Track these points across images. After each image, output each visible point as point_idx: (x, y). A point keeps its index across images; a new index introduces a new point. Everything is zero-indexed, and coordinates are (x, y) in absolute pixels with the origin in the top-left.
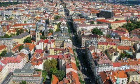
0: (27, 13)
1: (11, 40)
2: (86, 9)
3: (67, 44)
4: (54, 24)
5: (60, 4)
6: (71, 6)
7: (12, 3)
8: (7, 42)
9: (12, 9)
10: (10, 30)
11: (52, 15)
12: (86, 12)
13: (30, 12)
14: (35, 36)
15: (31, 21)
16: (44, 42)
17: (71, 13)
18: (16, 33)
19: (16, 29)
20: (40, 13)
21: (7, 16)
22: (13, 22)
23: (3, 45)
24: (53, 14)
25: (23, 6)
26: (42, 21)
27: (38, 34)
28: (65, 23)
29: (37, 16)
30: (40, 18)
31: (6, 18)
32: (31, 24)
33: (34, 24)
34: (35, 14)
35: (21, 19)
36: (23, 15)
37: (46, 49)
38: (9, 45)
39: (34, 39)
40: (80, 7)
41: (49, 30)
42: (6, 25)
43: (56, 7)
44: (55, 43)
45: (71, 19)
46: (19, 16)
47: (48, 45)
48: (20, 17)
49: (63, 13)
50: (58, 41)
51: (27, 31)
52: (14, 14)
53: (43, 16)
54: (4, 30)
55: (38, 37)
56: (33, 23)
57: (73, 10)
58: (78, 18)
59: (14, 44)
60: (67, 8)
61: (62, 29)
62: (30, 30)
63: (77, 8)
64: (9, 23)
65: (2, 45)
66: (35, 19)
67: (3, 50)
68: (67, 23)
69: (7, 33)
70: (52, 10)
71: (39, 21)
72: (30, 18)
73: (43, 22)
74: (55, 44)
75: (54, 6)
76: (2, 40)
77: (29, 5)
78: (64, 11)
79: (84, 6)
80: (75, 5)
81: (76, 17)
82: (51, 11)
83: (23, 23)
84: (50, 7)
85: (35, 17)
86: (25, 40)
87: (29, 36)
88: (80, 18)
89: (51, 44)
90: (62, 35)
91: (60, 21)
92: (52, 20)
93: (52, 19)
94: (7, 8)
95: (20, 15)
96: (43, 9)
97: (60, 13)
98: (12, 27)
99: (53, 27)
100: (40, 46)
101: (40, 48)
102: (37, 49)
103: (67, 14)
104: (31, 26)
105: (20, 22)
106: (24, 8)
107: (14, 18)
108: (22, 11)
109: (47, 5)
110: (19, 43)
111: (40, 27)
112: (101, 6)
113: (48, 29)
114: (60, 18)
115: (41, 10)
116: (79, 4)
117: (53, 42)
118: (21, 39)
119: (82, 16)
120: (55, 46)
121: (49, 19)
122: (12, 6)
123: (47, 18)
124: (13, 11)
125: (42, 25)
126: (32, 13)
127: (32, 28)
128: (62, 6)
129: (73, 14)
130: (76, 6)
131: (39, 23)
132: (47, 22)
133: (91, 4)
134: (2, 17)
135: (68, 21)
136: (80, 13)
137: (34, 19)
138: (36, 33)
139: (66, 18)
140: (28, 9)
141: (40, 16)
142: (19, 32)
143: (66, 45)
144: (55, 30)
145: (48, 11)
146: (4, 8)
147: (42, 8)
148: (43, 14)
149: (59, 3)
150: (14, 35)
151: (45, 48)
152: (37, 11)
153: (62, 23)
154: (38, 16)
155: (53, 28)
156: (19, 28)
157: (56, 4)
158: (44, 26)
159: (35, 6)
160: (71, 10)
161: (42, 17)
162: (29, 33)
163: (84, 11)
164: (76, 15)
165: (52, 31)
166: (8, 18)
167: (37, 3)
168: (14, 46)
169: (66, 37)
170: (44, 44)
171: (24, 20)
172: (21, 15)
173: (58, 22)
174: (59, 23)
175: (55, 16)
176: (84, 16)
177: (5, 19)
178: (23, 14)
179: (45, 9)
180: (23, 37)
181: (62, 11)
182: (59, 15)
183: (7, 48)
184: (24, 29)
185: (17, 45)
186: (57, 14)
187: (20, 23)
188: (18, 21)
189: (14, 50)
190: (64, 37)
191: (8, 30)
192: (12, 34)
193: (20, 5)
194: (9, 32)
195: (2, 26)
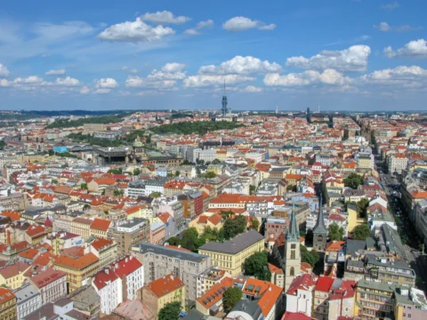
0: (258, 158)
4: (345, 206)
5: (357, 134)
6: (391, 141)
7: (218, 126)
8: (185, 267)
9: (217, 144)
10: (205, 214)
11: (335, 169)
13: (267, 157)
15: (271, 188)
16: (317, 283)
17: (397, 164)
18: (219, 226)
19: (224, 213)
20: (297, 159)
21: (201, 164)
22: (216, 187)
23: (172, 278)
24: (340, 168)
26: (304, 191)
27: (293, 246)
28: (384, 203)
29: (288, 172)
30: (299, 178)
31: (198, 172)
32: (270, 199)
33: (278, 200)
34: (284, 163)
35: (240, 181)
36: (246, 163)
37: (321, 311)
38: (191, 278)
40: (421, 145)
41: (330, 226)
42: (193, 196)
43: (345, 144)
44: (359, 294)
46: (235, 167)
47: (331, 303)
48: (237, 172)
49: (370, 163)
50: (370, 289)
51: (254, 225)
52: (221, 157)
53: (308, 173)
55: (293, 256)
56: (276, 194)
57: (401, 156)
59: (210, 275)
60: (381, 147)
61: (377, 232)
62: (264, 220)
63: (412, 146)
64: (204, 189)
65: (168, 276)
66: (283, 182)
67: (170, 296)
69: (194, 223)
70: (335, 153)
71: (295, 189)
72: (266, 175)
73: (308, 195)
74: (359, 298)
76: (173, 259)
77: (264, 131)
78: (372, 157)
80: (404, 135)
81: (418, 181)
82: (332, 156)
83: (245, 191)
84: (328, 141)
85: (284, 175)
89: (344, 300)
90: (384, 261)
91: (364, 197)
92: (336, 187)
93: (335, 184)
94: (204, 138)
95: (239, 163)
96: (306, 149)
97: (363, 163)
98: (211, 206)
99: (343, 216)
100: (302, 301)
101: (301, 309)
102: (288, 309)
104: (270, 205)
105: (238, 188)
106: (251, 143)
107: (219, 173)
108: (245, 151)
109: (318, 134)
110: (226, 274)
111: (298, 212)
113: (328, 223)
114: (363, 182)
115: (300, 151)
116: (416, 134)
118: (234, 258)
120: (357, 308)
121: (328, 185)
122: (219, 134)
123: (319, 180)
124: (219, 150)
125: (306, 206)
126: (273, 158)
127: (272, 214)
128: (364, 139)
131: (296, 199)
134: (185, 167)
137: (280, 183)
138: (289, 245)
140: (263, 147)
141: (299, 172)
143: (404, 315)
145: (322, 157)
146: (196, 138)
147: (304, 145)
148: (306, 163)
149: (354, 130)
151: (318, 309)
152: (288, 153)
153: (371, 204)
154: (294, 172)
155: (344, 223)
156: (231, 212)
157: (343, 132)
158: (314, 213)
159: (282, 137)
161: (305, 177)
162: (263, 231)
164: (419, 175)
165: (342, 231)
166: (202, 172)
167: (286, 127)
168: (209, 286)
169: (400, 271)
170: (317, 293)
171: (250, 181)
172: (242, 166)
173: (357, 199)
174: (363, 200)
175: (345, 173)
177: (193, 173)
178: (247, 160)
179: (311, 148)
180: (242, 250)
181: (368, 157)
182: (358, 170)
185: (219, 281)
186: (353, 167)
187: (235, 192)
188: (230, 186)
189: (205, 303)
190: (389, 269)
192: (207, 231)
193: (240, 131)
194: (200, 222)
195: (181, 198)
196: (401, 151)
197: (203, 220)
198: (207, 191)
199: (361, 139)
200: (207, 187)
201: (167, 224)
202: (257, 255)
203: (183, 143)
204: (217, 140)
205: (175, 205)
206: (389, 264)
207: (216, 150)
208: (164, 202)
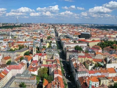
0: (27, 34)
1: (14, 53)
2: (71, 31)
3: (55, 57)
4: (46, 42)
5: (52, 28)
6: (60, 30)
7: (16, 27)
8: (11, 54)
10: (15, 46)
11: (45, 35)
12: (71, 34)
13: (29, 33)
14: (32, 50)
15: (30, 40)
16: (39, 55)
17: (60, 34)
18: (18, 48)
19: (19, 45)
20: (37, 34)
21: (12, 36)
22: (17, 40)
23: (9, 56)
24: (46, 35)
25: (24, 28)
26: (38, 40)
27: (34, 49)
28: (55, 42)
29: (34, 36)
30: (36, 37)
31: (12, 37)
32: (30, 42)
33: (32, 42)
34: (33, 35)
35: (22, 38)
36: (24, 35)
37: (40, 60)
38: (13, 57)
39: (31, 53)
40: (66, 30)
41: (43, 46)
42: (11, 42)
43: (49, 30)
45: (60, 39)
46: (21, 36)
47: (42, 57)
48: (22, 37)
49: (54, 34)
50: (49, 54)
51: (26, 47)
52: (17, 34)
53: (39, 36)
54: (10, 45)
55: (34, 51)
56: (31, 41)
58: (65, 38)
59: (17, 56)
60: (57, 31)
61: (53, 46)
62: (28, 46)
63: (64, 31)
64: (14, 41)
65: (8, 56)
66: (33, 39)
67: (9, 60)
68: (56, 42)
69: (12, 48)
70: (46, 32)
71: (36, 40)
72: (29, 37)
73: (38, 41)
74: (47, 56)
75: (47, 29)
76: (8, 53)
77: (29, 28)
78: (54, 33)
79: (69, 30)
80: (63, 28)
81: (63, 37)
82: (45, 33)
83: (24, 41)
84: (44, 30)
85: (33, 37)
86: (25, 53)
87: (28, 50)
88: (66, 38)
90: (52, 50)
92: (45, 39)
93: (45, 38)
94: (13, 30)
95: (22, 35)
96: (39, 31)
97: (52, 34)
98: (16, 44)
99: (46, 44)
101: (36, 59)
102: (33, 60)
103: (57, 35)
104: (30, 43)
105: (22, 40)
106: (25, 30)
107: (17, 37)
108: (23, 32)
109: (42, 28)
110: (20, 55)
111: (36, 44)
112: (82, 30)
113: (42, 46)
114: (51, 38)
116: (66, 28)
117: (45, 55)
118: (22, 53)
119: (67, 37)
120: (47, 58)
121: (43, 39)
122: (16, 29)
123: (42, 38)
125: (38, 43)
126: (31, 34)
127: (30, 45)
128: (53, 29)
129: (61, 35)
130: (64, 30)
131: (36, 41)
132: (42, 41)
133: (75, 28)
134: (8, 36)
135: (57, 40)
136: (66, 35)
137: (32, 39)
138: (33, 49)
139: (55, 38)
140: (28, 31)
141: (36, 36)
142: (21, 48)
144: (47, 47)
145: (42, 33)
146: (10, 30)
147: (38, 31)
148: (39, 34)
149: (51, 27)
150: (17, 49)
152: (34, 32)
153: (52, 42)
155: (46, 46)
156: (21, 45)
157: (49, 28)
158: (39, 44)
159: (33, 29)
160: (60, 32)
161: (38, 37)
162: (28, 48)
163: (69, 33)
164: (64, 36)
165: (45, 47)
166: (13, 37)
167: (34, 27)
168: (17, 57)
169: (55, 52)
170: (39, 56)
171: (25, 39)
172: (23, 35)
173: (49, 41)
174: (51, 41)
175: (47, 36)
176: (69, 37)
177: (11, 37)
178: (24, 34)
179: (40, 31)
180: (23, 51)
181: (53, 33)
182: (50, 35)
183: (11, 59)
184: (24, 45)
185: (19, 56)
186: (49, 35)
187: (21, 41)
188: (20, 40)
189: (16, 60)
190: (53, 52)
191: (12, 46)
192: (15, 49)
193: (22, 28)
194: (13, 47)
195: (8, 42)
196: (61, 32)
197: (14, 47)
198: (15, 41)
199: (52, 29)
200: (14, 40)
201: (5, 48)
202: (27, 52)
203: (7, 31)
204: (16, 30)
205: (7, 44)
206: (53, 51)
207: (16, 32)
208: (4, 43)
